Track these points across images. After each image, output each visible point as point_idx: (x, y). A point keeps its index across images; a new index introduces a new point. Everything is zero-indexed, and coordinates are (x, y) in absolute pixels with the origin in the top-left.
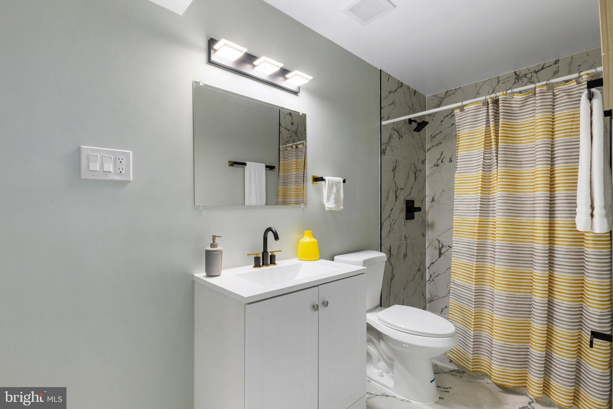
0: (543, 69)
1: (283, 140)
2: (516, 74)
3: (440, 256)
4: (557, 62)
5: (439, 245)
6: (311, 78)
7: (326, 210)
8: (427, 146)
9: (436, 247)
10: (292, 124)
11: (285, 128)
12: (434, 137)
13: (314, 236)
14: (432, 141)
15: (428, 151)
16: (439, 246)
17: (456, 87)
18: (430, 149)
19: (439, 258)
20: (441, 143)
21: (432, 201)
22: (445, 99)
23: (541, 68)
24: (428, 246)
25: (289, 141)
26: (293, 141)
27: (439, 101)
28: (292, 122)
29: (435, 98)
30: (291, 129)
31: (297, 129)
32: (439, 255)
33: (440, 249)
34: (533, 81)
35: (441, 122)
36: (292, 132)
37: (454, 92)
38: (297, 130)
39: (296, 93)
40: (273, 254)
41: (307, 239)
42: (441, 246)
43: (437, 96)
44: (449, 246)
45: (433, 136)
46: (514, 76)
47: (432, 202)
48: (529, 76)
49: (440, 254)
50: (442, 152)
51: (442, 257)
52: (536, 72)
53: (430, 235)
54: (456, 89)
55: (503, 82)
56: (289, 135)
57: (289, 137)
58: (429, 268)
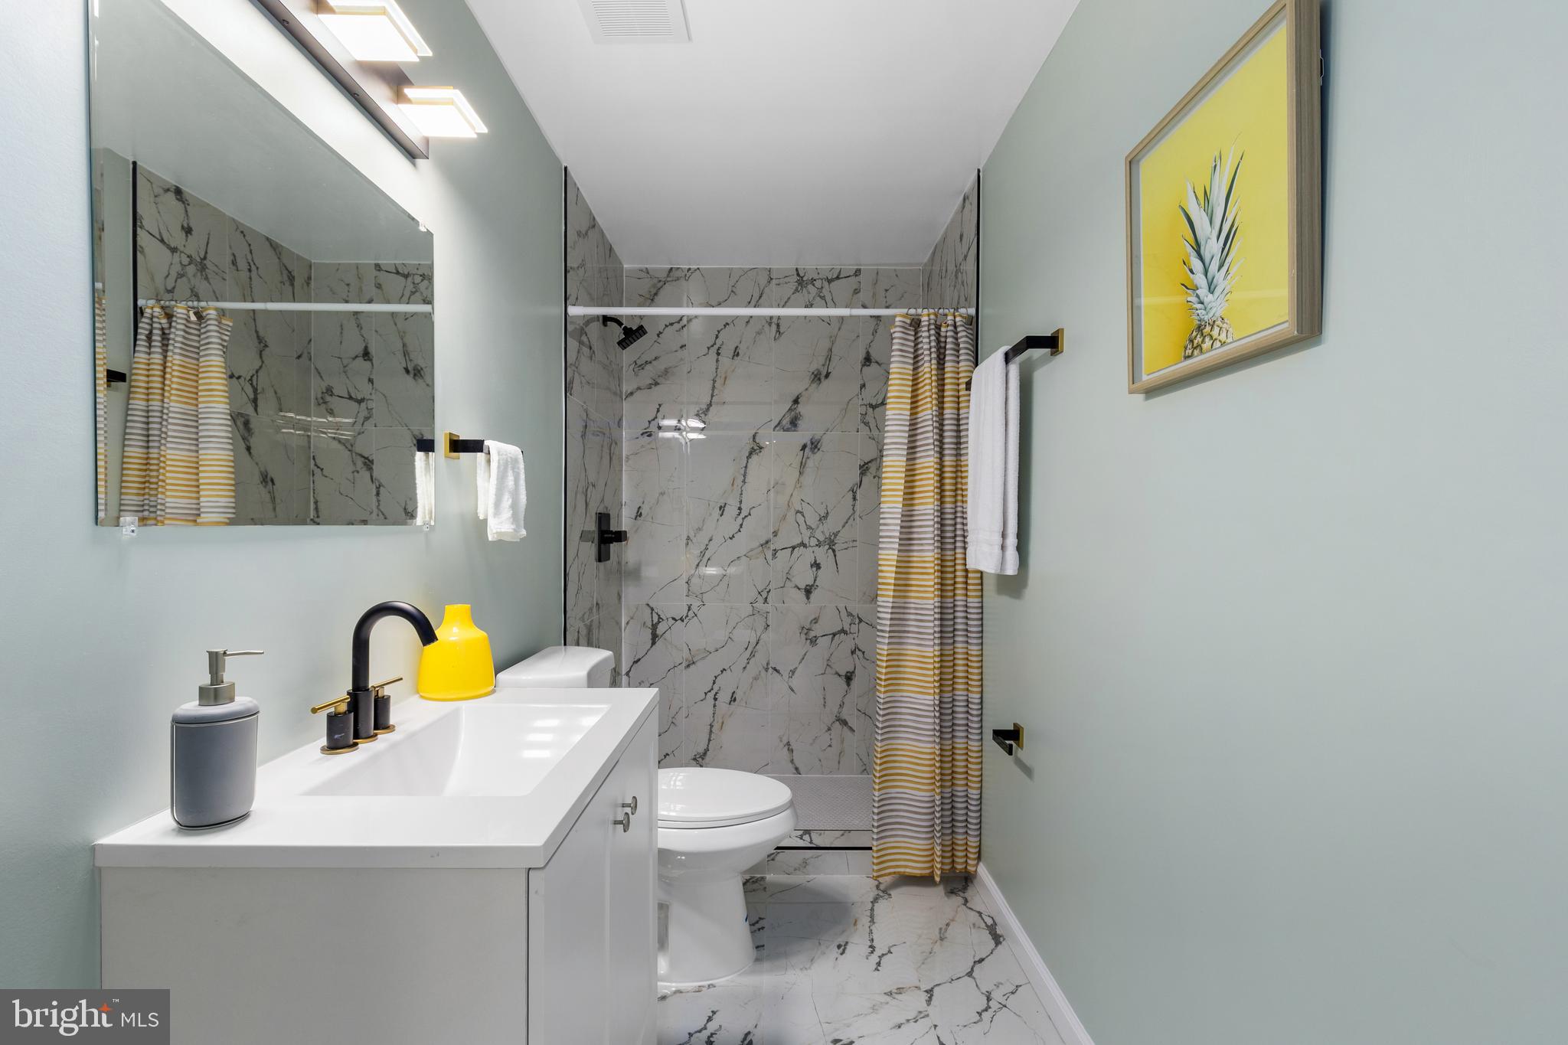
0: (838, 278)
1: (153, 279)
2: (798, 275)
3: (654, 643)
4: (858, 273)
5: (652, 618)
6: (484, 130)
7: (490, 539)
8: (626, 388)
9: (645, 623)
10: (188, 231)
11: (158, 237)
12: (642, 367)
13: (478, 620)
14: (636, 375)
15: (627, 397)
16: (652, 621)
17: (690, 265)
18: (632, 394)
19: (651, 647)
20: (657, 384)
21: (637, 516)
22: (667, 284)
23: (835, 276)
24: (628, 623)
25: (174, 288)
26: (192, 291)
27: (654, 286)
28: (186, 225)
29: (643, 275)
30: (182, 249)
31: (206, 253)
32: (651, 642)
33: (654, 627)
34: (824, 296)
35: (658, 335)
36: (186, 261)
37: (686, 275)
38: (205, 258)
39: (411, 154)
40: (380, 695)
41: (455, 630)
42: (656, 620)
43: (648, 273)
44: (674, 619)
45: (639, 362)
46: (796, 278)
47: (635, 519)
48: (818, 284)
49: (655, 637)
50: (660, 405)
51: (659, 643)
52: (830, 281)
53: (632, 596)
54: (689, 269)
55: (777, 281)
56: (177, 268)
57: (174, 275)
58: (627, 674)
